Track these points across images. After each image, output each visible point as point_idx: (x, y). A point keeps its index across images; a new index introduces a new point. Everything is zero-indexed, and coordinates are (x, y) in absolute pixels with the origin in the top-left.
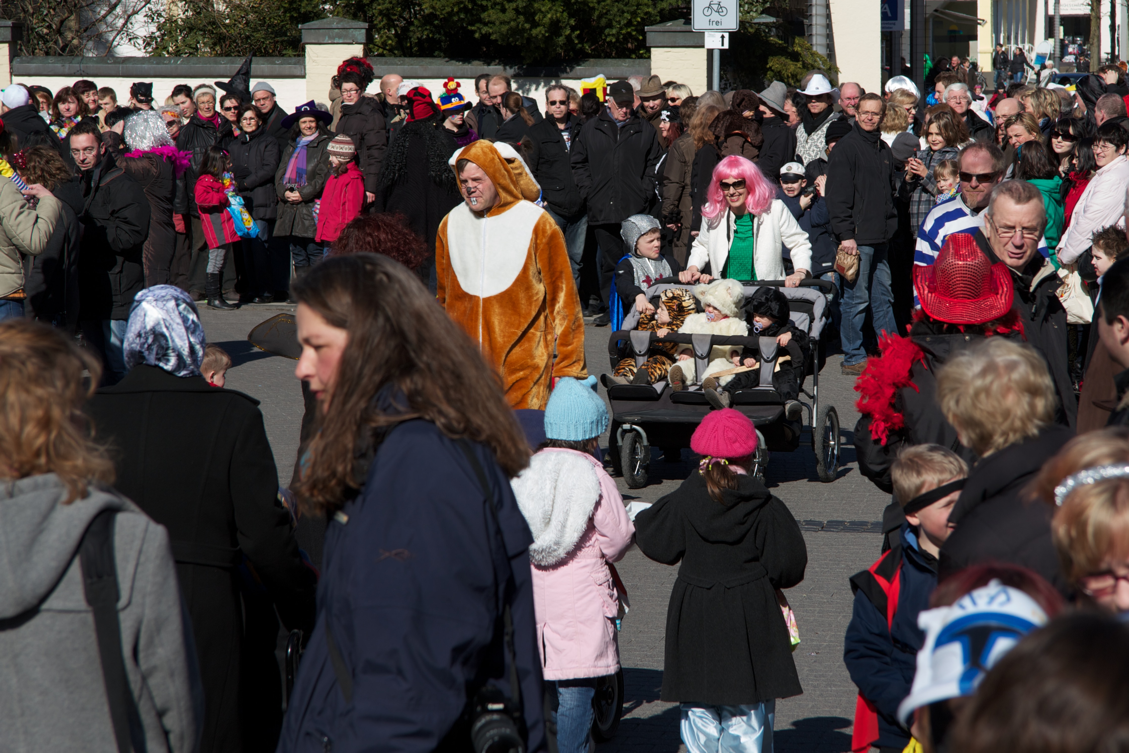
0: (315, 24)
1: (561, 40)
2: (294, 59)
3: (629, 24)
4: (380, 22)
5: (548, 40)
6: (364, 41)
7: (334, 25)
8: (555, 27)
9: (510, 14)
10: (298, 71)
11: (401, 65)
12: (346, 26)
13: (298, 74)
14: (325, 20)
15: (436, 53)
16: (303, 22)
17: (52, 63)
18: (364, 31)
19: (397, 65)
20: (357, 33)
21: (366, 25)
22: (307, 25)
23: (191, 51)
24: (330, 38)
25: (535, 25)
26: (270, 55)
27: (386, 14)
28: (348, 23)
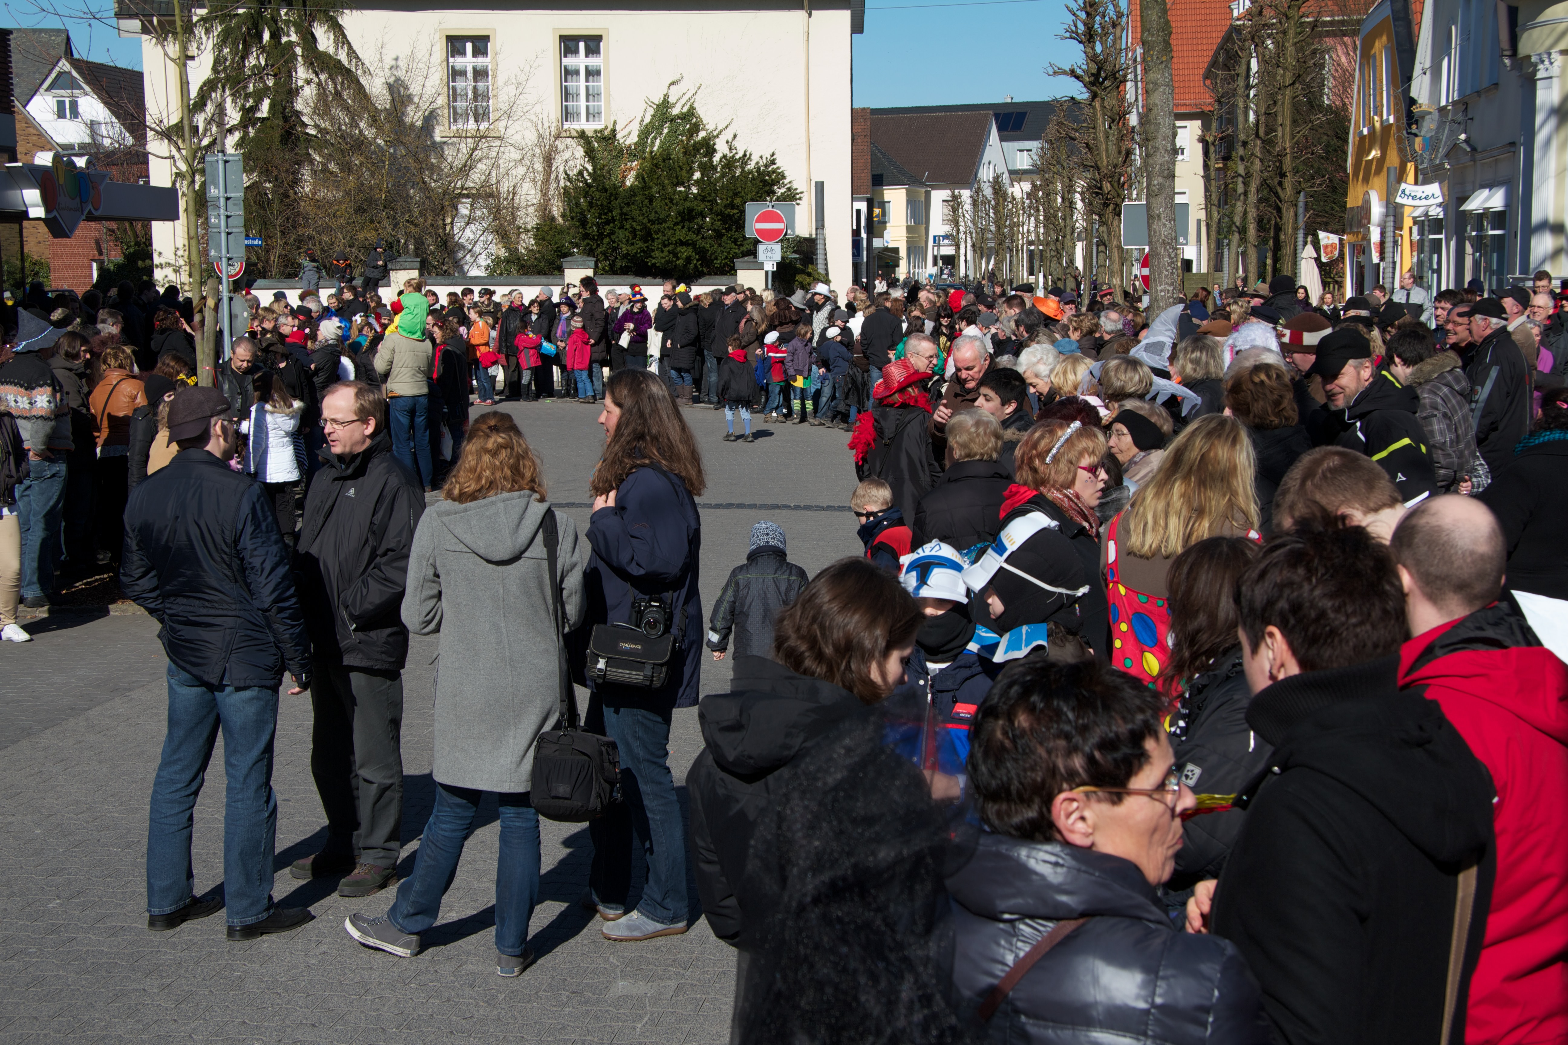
0: (569, 259)
1: (692, 266)
2: (558, 276)
3: (726, 258)
4: (601, 257)
5: (685, 266)
6: (593, 267)
7: (579, 260)
8: (688, 260)
9: (666, 253)
10: (560, 282)
11: (612, 279)
12: (585, 260)
14: (574, 257)
15: (628, 273)
17: (440, 279)
18: (593, 262)
19: (610, 279)
20: (590, 263)
21: (595, 259)
22: (565, 259)
23: (508, 272)
24: (576, 266)
25: (678, 259)
26: (547, 274)
27: (604, 253)
28: (585, 258)
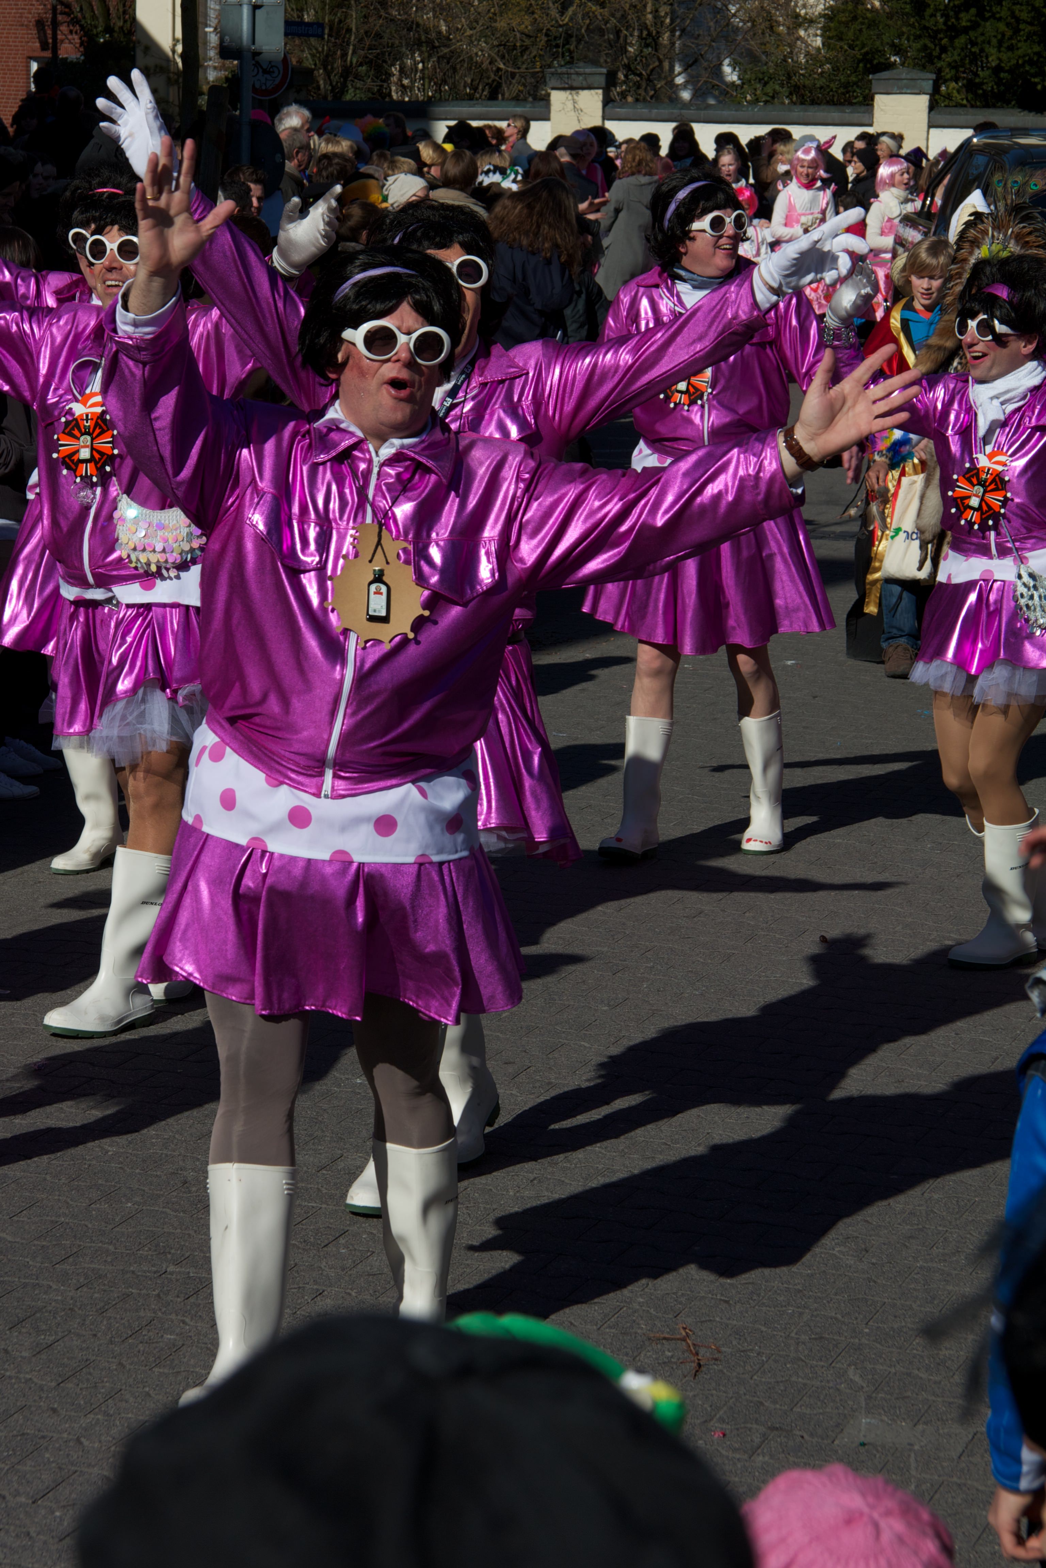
0: (885, 74)
2: (863, 108)
4: (948, 73)
6: (930, 91)
7: (904, 76)
10: (865, 119)
11: (965, 115)
12: (915, 77)
13: (867, 122)
14: (895, 71)
15: (999, 104)
16: (874, 73)
17: (640, 108)
18: (931, 82)
19: (961, 115)
20: (924, 84)
21: (934, 76)
22: (878, 76)
23: (768, 99)
24: (899, 88)
26: (841, 104)
27: (954, 66)
28: (916, 74)
